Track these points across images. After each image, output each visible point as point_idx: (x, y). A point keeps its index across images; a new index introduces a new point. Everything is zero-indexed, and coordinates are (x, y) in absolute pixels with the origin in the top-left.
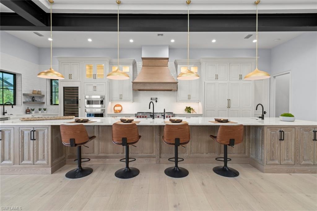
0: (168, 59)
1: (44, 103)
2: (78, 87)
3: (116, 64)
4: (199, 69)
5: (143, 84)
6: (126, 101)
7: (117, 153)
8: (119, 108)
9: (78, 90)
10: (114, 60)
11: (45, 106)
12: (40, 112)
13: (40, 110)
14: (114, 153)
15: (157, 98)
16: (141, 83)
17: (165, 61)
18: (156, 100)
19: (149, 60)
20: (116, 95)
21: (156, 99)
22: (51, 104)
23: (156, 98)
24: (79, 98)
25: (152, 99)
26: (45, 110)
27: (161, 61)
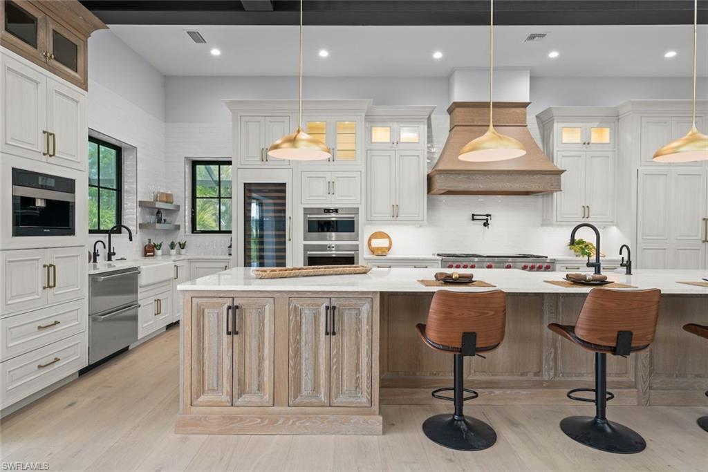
0: (525, 105)
1: (178, 227)
2: (284, 185)
3: (384, 121)
4: (615, 134)
5: (465, 174)
6: (408, 222)
7: (522, 374)
8: (383, 243)
9: (284, 191)
10: (380, 110)
11: (181, 237)
12: (173, 252)
13: (172, 246)
14: (512, 373)
15: (490, 215)
16: (459, 174)
17: (518, 110)
18: (487, 220)
19: (475, 110)
20: (382, 205)
21: (485, 217)
22: (194, 230)
23: (488, 215)
24: (288, 214)
25: (475, 217)
26: (182, 246)
27: (507, 110)
